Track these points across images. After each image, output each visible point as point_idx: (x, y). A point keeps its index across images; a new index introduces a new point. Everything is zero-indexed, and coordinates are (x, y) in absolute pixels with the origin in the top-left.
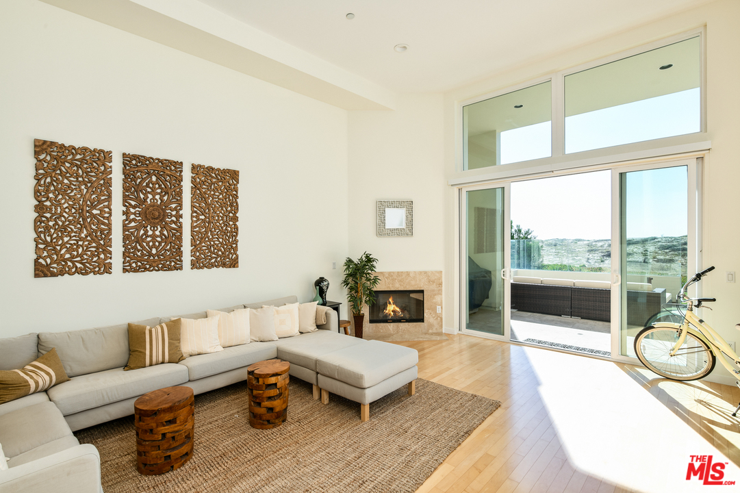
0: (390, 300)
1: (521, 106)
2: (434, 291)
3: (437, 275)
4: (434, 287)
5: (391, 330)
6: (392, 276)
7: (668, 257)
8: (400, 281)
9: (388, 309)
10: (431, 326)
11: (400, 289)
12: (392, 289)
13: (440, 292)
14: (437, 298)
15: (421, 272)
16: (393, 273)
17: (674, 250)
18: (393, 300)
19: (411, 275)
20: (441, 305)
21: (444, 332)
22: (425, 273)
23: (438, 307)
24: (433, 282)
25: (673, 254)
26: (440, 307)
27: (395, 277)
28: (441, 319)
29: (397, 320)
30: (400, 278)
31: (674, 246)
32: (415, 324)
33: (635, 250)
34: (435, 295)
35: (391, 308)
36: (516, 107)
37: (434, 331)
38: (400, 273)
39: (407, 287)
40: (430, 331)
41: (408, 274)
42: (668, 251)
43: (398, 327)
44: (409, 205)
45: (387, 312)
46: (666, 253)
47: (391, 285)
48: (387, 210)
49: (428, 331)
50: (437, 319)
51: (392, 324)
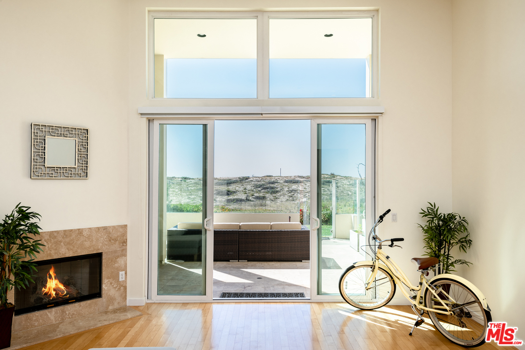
0: (52, 272)
1: (204, 36)
2: (115, 252)
3: (121, 230)
4: (116, 247)
5: (52, 318)
6: (55, 237)
7: (261, 195)
8: (69, 243)
9: (48, 285)
10: (111, 300)
11: (67, 255)
12: (55, 257)
13: (124, 253)
14: (121, 261)
15: (98, 228)
16: (57, 232)
17: (264, 189)
18: (55, 272)
19: (85, 233)
20: (125, 270)
21: (128, 305)
22: (105, 228)
23: (121, 273)
24: (116, 240)
25: (264, 192)
26: (123, 272)
27: (60, 239)
28: (125, 288)
29: (60, 301)
30: (67, 240)
31: (264, 185)
32: (89, 302)
33: (237, 188)
34: (118, 257)
35: (53, 285)
36: (199, 35)
37: (116, 306)
38: (67, 233)
39: (79, 251)
40: (111, 308)
41: (80, 232)
42: (259, 189)
43: (63, 312)
44: (82, 135)
45: (46, 290)
46: (260, 191)
47: (53, 252)
48: (48, 139)
49: (107, 308)
50: (119, 289)
51: (54, 309)
